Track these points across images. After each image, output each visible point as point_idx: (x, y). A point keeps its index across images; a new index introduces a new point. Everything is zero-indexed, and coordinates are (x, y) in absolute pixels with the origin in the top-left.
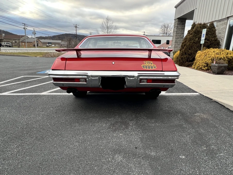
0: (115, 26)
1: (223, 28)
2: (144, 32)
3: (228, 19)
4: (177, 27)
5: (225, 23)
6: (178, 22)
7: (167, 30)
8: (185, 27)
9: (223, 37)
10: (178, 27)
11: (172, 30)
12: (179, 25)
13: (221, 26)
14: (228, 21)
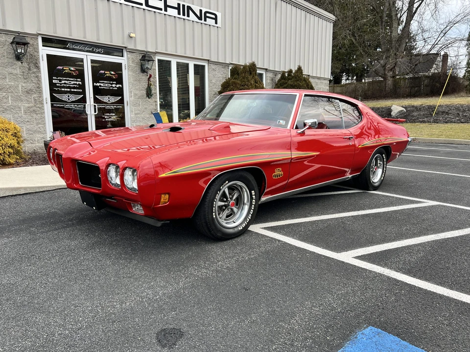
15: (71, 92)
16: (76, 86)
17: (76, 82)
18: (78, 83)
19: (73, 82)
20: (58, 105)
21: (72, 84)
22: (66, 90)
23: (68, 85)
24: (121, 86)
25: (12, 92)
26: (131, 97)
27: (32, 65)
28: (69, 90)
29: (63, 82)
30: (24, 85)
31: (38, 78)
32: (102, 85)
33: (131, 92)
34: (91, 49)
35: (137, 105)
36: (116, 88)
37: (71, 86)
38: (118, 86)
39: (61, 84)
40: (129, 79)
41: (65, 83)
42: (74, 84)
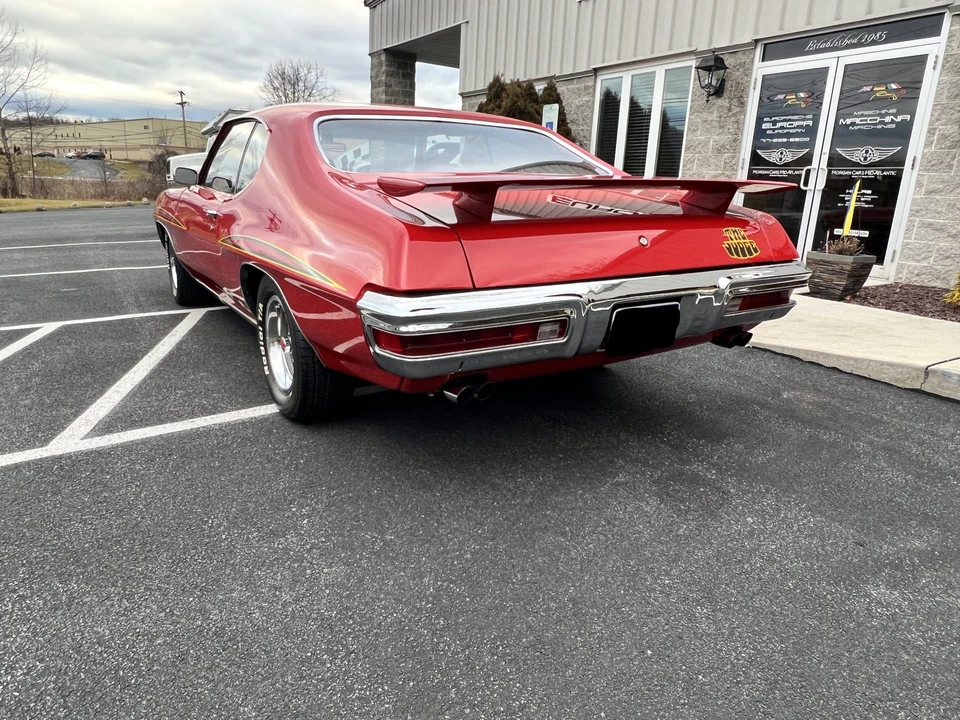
0: (31, 48)
1: (582, 106)
2: (182, 93)
3: (596, 76)
4: (388, 85)
5: (586, 88)
6: (387, 66)
7: (294, 93)
8: (414, 89)
9: (586, 134)
10: (390, 86)
11: (314, 91)
12: (393, 80)
13: (574, 96)
14: (595, 82)
15: (788, 145)
16: (799, 130)
17: (801, 123)
18: (805, 123)
19: (796, 124)
20: (761, 172)
21: (794, 128)
22: (780, 140)
23: (786, 131)
24: (908, 117)
25: (699, 152)
26: (928, 144)
27: (735, 102)
28: (785, 140)
29: (779, 125)
30: (716, 138)
31: (739, 125)
32: (858, 121)
33: (932, 132)
34: (855, 41)
35: (943, 166)
36: (894, 126)
37: (791, 131)
38: (899, 119)
39: (774, 130)
40: (938, 94)
41: (782, 128)
42: (798, 127)
